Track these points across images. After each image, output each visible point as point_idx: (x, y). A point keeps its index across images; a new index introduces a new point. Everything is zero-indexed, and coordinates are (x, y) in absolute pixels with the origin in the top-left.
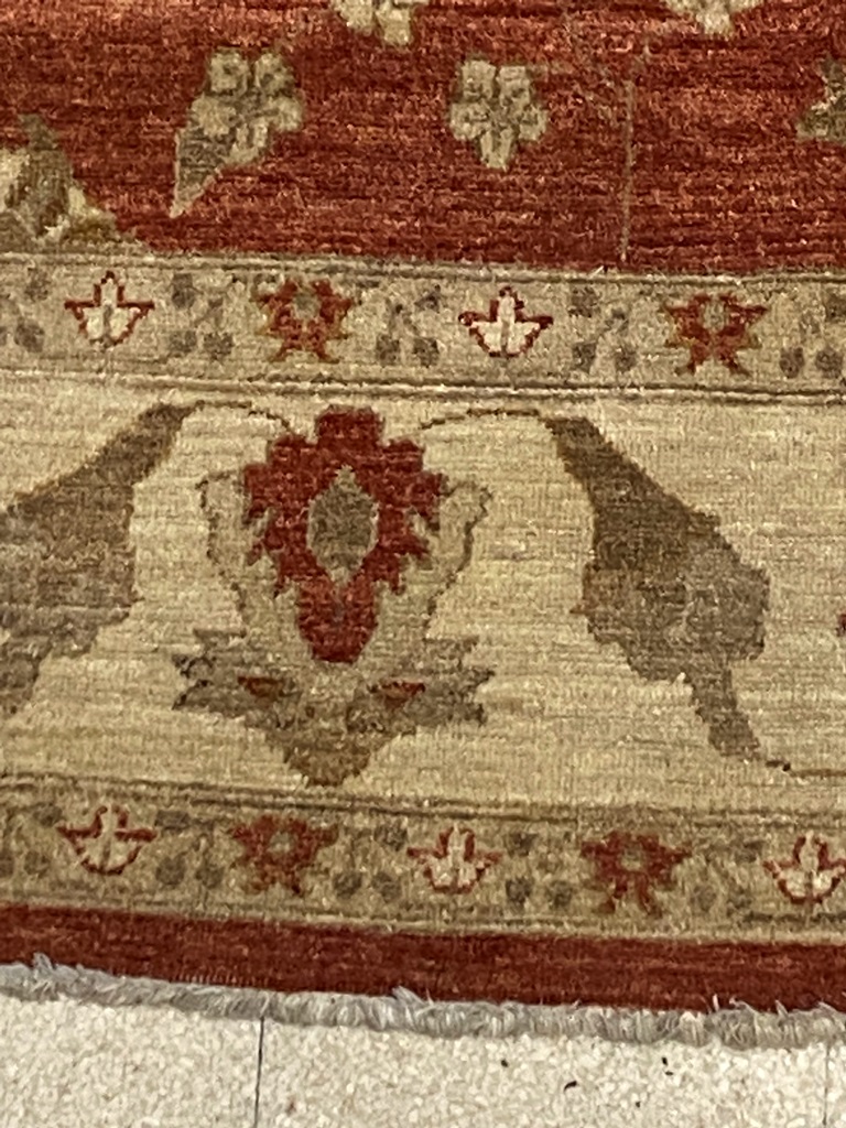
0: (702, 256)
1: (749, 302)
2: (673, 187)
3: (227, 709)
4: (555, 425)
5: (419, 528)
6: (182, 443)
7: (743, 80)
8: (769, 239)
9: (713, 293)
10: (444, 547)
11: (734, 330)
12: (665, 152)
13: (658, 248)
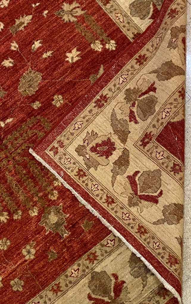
0: (49, 282)
1: (58, 283)
2: (41, 277)
7: (40, 261)
8: (55, 275)
9: (53, 285)
11: (58, 287)
12: (37, 275)
13: (44, 285)
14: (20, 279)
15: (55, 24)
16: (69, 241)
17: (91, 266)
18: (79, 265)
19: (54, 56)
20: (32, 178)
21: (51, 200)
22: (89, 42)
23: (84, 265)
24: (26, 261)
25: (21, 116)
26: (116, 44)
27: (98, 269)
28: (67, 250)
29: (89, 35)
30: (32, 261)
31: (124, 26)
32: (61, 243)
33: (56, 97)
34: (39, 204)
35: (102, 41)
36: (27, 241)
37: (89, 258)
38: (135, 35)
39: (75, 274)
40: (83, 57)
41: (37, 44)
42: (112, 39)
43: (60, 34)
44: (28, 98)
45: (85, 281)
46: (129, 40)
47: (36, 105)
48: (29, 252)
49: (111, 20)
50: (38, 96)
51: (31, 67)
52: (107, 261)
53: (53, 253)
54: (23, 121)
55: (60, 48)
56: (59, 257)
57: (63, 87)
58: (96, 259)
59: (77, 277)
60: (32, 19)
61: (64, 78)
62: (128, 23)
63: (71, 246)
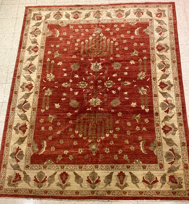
0: (80, 164)
2: (79, 161)
3: (59, 186)
4: (73, 172)
5: (68, 177)
6: (57, 173)
7: (82, 156)
8: (83, 163)
10: (69, 178)
11: (81, 167)
12: (78, 159)
13: (78, 163)
14: (73, 156)
15: (135, 91)
16: (93, 157)
17: (94, 169)
18: (91, 166)
19: (128, 100)
20: (96, 131)
21: (97, 141)
22: (142, 104)
23: (93, 167)
24: (78, 153)
25: (106, 110)
26: (149, 111)
27: (96, 171)
28: (91, 159)
29: (143, 102)
30: (80, 154)
31: (155, 108)
32: (91, 156)
33: (120, 112)
34: (93, 140)
35: (145, 107)
36: (82, 147)
37: (95, 166)
38: (156, 113)
39: (89, 168)
40: (136, 107)
41: (126, 93)
42: (149, 109)
43: (135, 95)
44: (112, 107)
45: (90, 172)
46: (153, 113)
47: (113, 111)
48: (80, 151)
49: (153, 103)
50: (115, 108)
51: (119, 98)
52: (100, 171)
53: (87, 157)
54: (106, 112)
55: (132, 99)
56: (87, 159)
57: (124, 111)
58: (97, 168)
59: (88, 169)
60: (130, 84)
61: (126, 109)
62: (157, 108)
63: (93, 159)
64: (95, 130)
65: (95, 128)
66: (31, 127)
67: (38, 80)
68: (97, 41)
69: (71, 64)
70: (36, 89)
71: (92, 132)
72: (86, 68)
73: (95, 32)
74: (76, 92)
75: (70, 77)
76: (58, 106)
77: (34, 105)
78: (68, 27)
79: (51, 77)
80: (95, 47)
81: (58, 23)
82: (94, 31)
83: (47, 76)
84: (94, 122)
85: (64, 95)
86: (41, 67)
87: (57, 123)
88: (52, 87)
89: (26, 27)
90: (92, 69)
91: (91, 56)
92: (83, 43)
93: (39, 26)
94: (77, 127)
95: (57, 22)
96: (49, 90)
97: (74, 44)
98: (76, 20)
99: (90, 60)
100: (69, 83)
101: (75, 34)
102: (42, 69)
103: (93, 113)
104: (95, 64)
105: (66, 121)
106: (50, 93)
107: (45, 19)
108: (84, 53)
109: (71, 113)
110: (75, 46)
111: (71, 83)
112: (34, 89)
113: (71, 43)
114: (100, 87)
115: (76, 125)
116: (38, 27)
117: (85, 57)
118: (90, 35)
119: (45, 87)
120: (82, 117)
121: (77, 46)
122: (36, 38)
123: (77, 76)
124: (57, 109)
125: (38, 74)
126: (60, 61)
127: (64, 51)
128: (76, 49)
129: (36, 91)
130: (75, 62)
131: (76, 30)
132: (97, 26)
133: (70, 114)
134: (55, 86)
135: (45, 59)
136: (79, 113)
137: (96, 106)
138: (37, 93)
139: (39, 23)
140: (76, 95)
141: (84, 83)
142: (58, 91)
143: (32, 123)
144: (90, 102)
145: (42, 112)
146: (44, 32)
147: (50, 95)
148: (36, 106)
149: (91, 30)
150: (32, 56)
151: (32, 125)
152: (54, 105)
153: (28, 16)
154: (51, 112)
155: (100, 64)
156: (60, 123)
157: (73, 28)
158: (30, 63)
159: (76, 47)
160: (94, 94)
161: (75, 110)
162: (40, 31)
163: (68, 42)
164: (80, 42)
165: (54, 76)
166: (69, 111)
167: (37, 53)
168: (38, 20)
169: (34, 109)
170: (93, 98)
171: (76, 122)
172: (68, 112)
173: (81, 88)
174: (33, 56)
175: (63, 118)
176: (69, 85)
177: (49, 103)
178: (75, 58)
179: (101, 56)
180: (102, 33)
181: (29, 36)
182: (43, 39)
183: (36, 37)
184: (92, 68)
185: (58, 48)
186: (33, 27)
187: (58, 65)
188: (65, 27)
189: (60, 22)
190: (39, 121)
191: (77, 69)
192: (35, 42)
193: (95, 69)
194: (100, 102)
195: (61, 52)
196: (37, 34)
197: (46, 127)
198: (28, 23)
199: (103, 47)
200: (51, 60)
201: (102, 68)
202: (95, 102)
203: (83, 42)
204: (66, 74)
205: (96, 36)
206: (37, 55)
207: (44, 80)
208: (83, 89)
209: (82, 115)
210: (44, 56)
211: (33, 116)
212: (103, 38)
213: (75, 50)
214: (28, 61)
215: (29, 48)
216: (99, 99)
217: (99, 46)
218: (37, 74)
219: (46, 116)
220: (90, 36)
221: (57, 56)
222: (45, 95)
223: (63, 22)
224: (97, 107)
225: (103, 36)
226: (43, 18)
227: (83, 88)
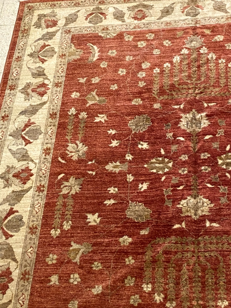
25: (228, 228)
54: (226, 233)
64: (199, 281)
65: (199, 277)
66: (24, 276)
67: (45, 158)
68: (193, 65)
69: (128, 118)
70: (40, 181)
71: (191, 288)
72: (168, 126)
73: (187, 46)
74: (142, 184)
75: (126, 148)
76: (95, 221)
77: (32, 219)
78: (121, 39)
79: (78, 151)
80: (189, 77)
81: (97, 32)
82: (184, 43)
83: (68, 148)
84: (195, 259)
85: (110, 192)
86: (55, 129)
87: (93, 263)
88: (81, 173)
89: (20, 43)
90: (183, 128)
91: (180, 98)
92: (159, 71)
93: (50, 39)
94: (148, 273)
95: (94, 29)
96: (72, 180)
97: (135, 74)
98: (139, 22)
99: (176, 107)
100: (124, 162)
101: (138, 53)
102: (57, 133)
103: (192, 237)
104: (190, 116)
105: (116, 259)
106: (76, 189)
107: (65, 25)
108: (161, 92)
109: (130, 236)
110: (138, 78)
111: (130, 162)
112: (34, 180)
113: (128, 73)
114: (206, 170)
115: (145, 269)
116: (49, 42)
117: (163, 101)
118: (174, 52)
119: (63, 175)
120: (160, 245)
121: (143, 77)
122: (43, 66)
123: (145, 146)
124: (94, 228)
125: (47, 143)
126: (102, 113)
127: (112, 91)
128: (142, 84)
129: (40, 185)
130: (140, 114)
131: (139, 43)
132: (191, 32)
133: (126, 239)
134: (89, 170)
135: (64, 111)
136: (153, 236)
137: (198, 217)
138: (42, 189)
139: (50, 33)
140: (142, 190)
141: (163, 160)
142: (95, 181)
143: (25, 266)
144: (181, 206)
145: (52, 237)
146: (62, 52)
147: (74, 193)
148: (38, 223)
149: (178, 41)
150: (33, 104)
151: (25, 271)
152: (86, 218)
153: (26, 20)
154: (76, 237)
155: (204, 114)
156: (101, 263)
157: (133, 40)
158: (27, 120)
159: (141, 80)
160: (192, 188)
161: (142, 229)
162: (53, 51)
163: (121, 69)
164: (151, 69)
165: (85, 149)
166: (124, 232)
167: (45, 98)
168: (48, 27)
169: (32, 230)
170: (189, 198)
171: (144, 262)
172: (121, 234)
173: (155, 173)
174: (36, 104)
175: (108, 251)
176: (125, 168)
177: (71, 213)
178: (140, 105)
179: (205, 96)
180: (204, 47)
181: (26, 62)
182: (60, 67)
183: (43, 63)
184: (183, 124)
185: (97, 84)
186: (35, 42)
187: (95, 123)
188: (113, 39)
189: (102, 28)
190: (45, 260)
191: (144, 130)
192: (40, 73)
193: (192, 127)
194: (209, 206)
195: (105, 93)
196: (46, 57)
197: (62, 275)
198: (25, 35)
199: (208, 77)
200: (79, 111)
201: (209, 125)
202: (196, 208)
203: (157, 69)
204: (116, 141)
205: (189, 55)
206: (45, 103)
207: (60, 159)
208: (162, 175)
209: (161, 240)
210: (63, 104)
211: (29, 246)
212: (209, 57)
213: (139, 87)
214: (23, 117)
215: (25, 87)
216: (205, 200)
217: (199, 75)
218: (43, 144)
219: (64, 245)
220: (174, 54)
221: (93, 102)
222: (61, 193)
223: (107, 29)
224: (202, 221)
225: (208, 54)
226: (61, 22)
227: (161, 172)
